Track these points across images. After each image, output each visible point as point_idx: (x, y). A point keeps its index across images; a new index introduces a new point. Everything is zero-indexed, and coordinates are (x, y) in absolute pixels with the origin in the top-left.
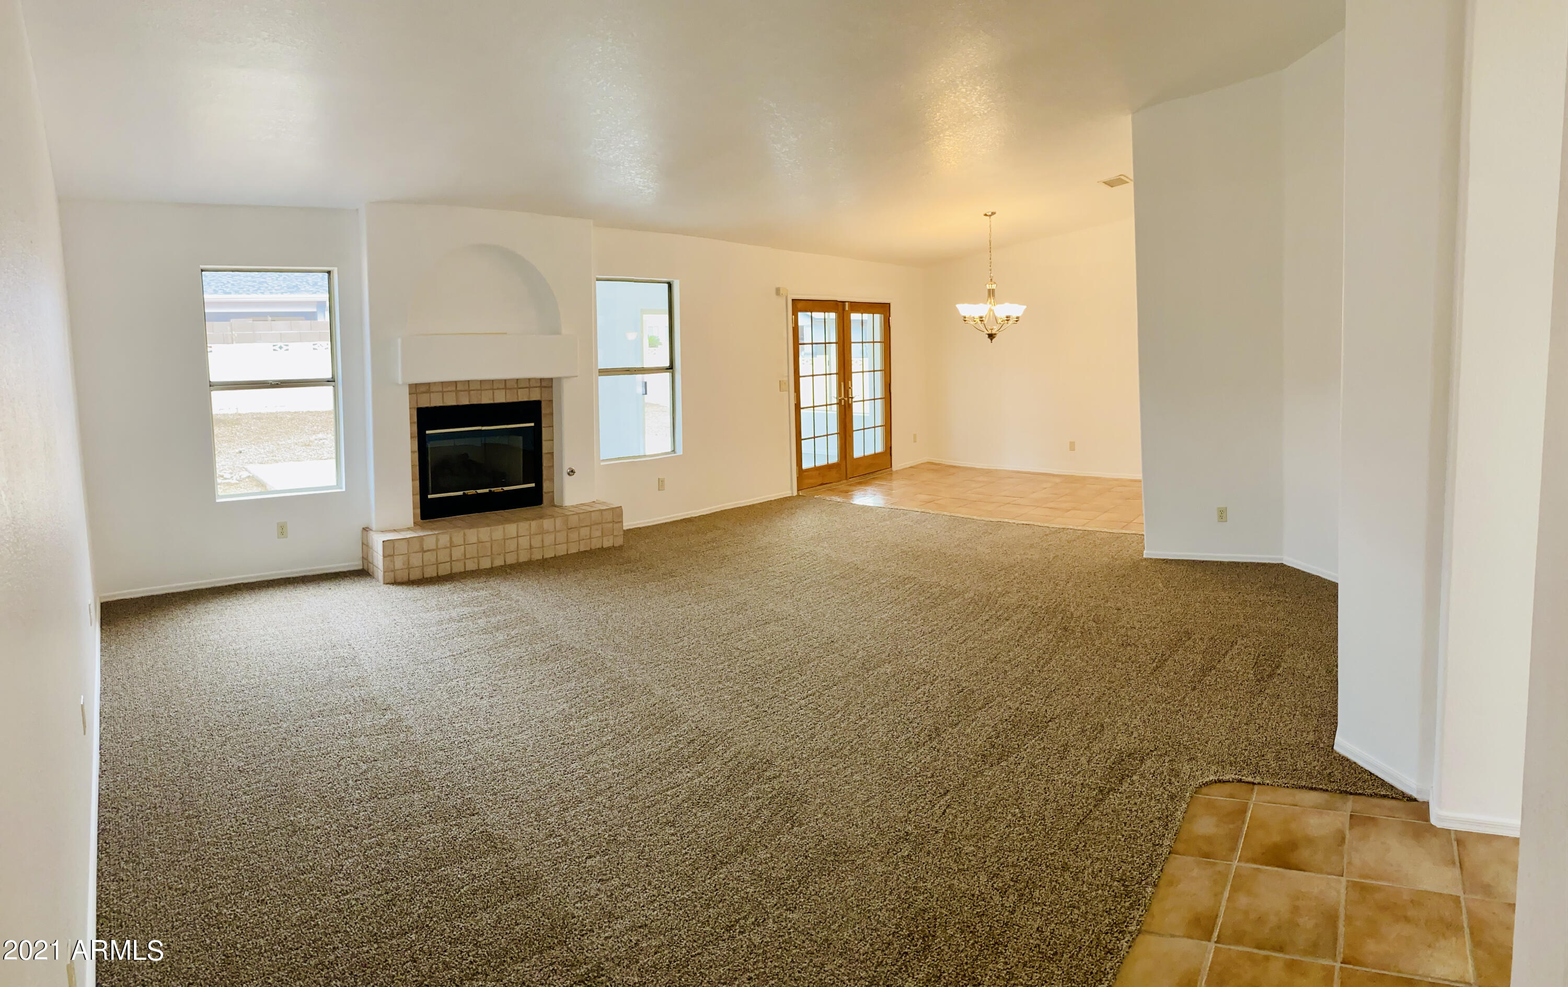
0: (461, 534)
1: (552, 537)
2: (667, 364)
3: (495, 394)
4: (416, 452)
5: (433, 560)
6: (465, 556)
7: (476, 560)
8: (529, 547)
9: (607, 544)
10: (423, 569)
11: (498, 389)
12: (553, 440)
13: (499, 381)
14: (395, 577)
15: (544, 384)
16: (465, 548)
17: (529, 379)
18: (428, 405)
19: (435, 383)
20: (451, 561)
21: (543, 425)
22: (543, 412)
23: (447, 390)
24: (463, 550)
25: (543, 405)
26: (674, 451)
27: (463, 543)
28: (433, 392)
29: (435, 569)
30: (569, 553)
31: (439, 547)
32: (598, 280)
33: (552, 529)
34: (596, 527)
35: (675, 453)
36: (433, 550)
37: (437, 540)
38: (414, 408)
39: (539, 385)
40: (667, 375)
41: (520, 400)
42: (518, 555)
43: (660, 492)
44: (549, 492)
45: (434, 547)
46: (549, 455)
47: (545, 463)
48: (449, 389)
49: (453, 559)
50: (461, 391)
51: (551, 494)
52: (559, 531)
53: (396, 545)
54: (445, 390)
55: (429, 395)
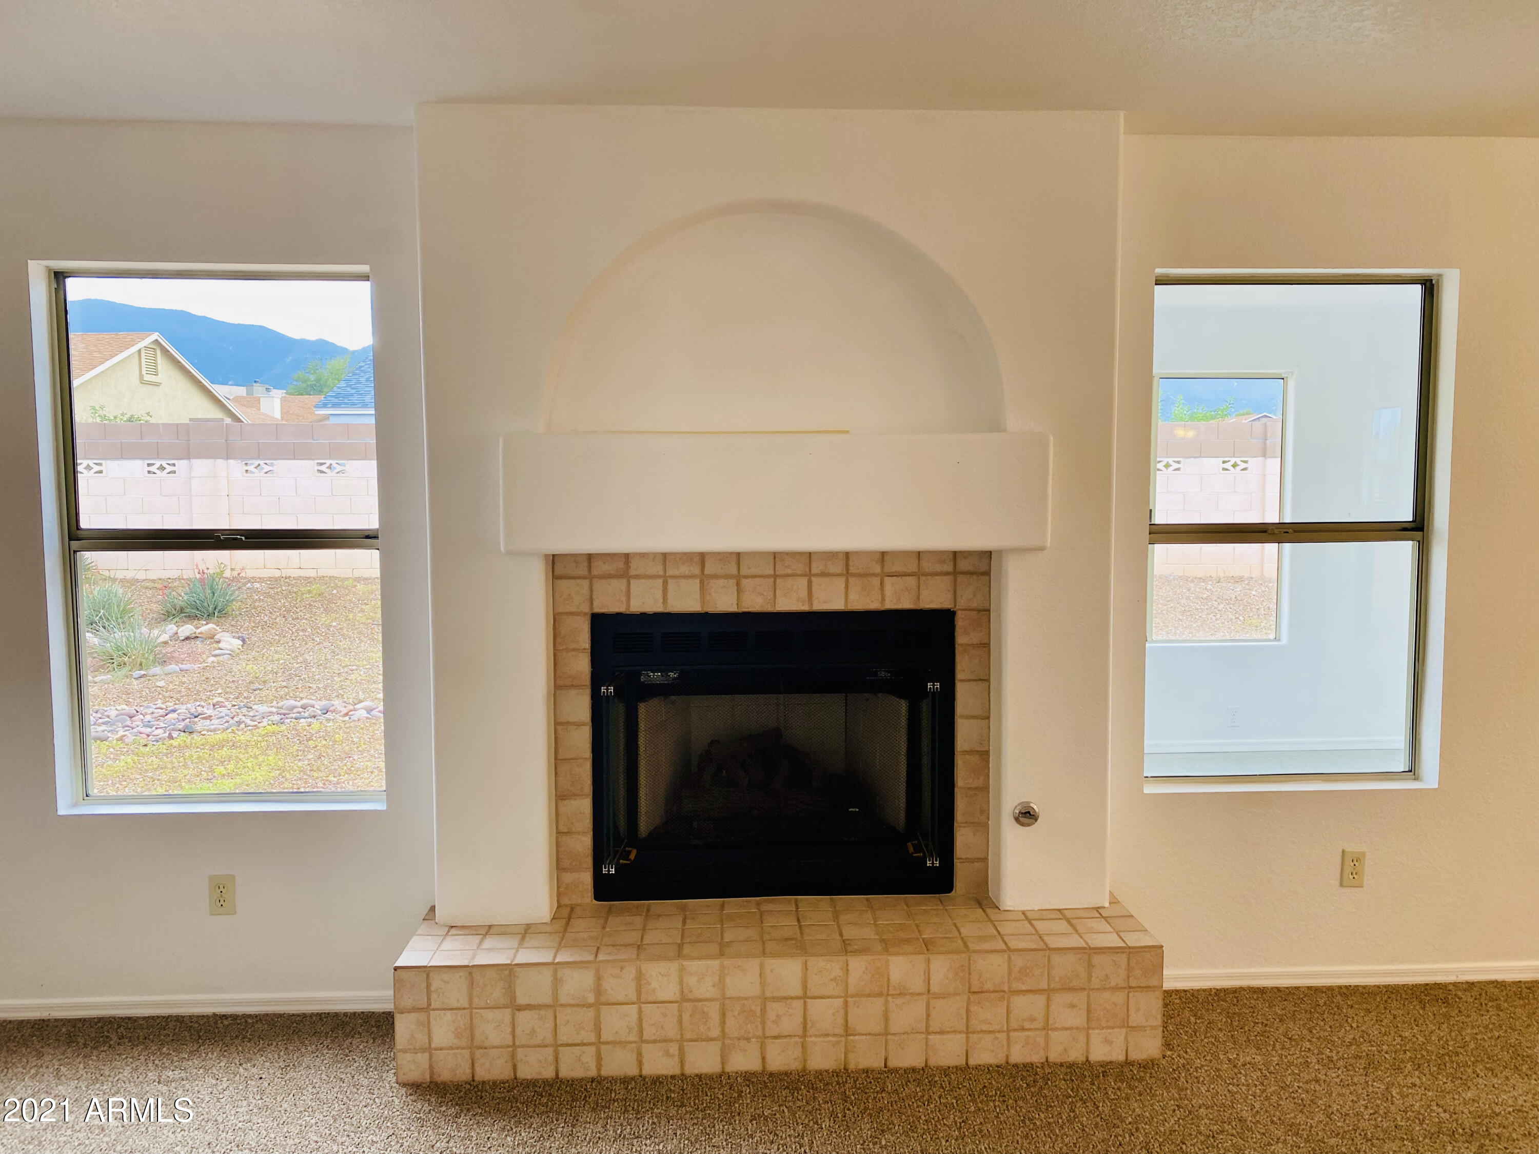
0: (630, 972)
1: (917, 1009)
2: (1406, 514)
3: (815, 588)
4: (584, 724)
5: (544, 1033)
6: (641, 1031)
7: (674, 1049)
8: (840, 1030)
9: (1100, 1052)
10: (513, 1056)
11: (823, 574)
12: (988, 718)
13: (831, 556)
14: (431, 1068)
15: (963, 565)
16: (640, 1011)
17: (919, 554)
18: (620, 608)
19: (643, 555)
20: (599, 1043)
21: (960, 675)
22: (961, 639)
23: (677, 572)
24: (635, 1015)
25: (961, 622)
26: (1413, 771)
27: (634, 999)
28: (637, 577)
29: (551, 1058)
30: (972, 1062)
31: (563, 999)
32: (1162, 281)
33: (917, 984)
34: (1067, 998)
35: (1416, 778)
36: (548, 1006)
37: (557, 982)
38: (586, 614)
39: (948, 567)
40: (1405, 549)
41: (889, 605)
42: (804, 1046)
43: (1345, 890)
44: (972, 861)
45: (548, 1000)
46: (975, 759)
47: (962, 778)
48: (684, 569)
49: (604, 1038)
50: (716, 577)
51: (977, 865)
52: (942, 996)
53: (436, 983)
54: (670, 572)
55: (624, 581)
